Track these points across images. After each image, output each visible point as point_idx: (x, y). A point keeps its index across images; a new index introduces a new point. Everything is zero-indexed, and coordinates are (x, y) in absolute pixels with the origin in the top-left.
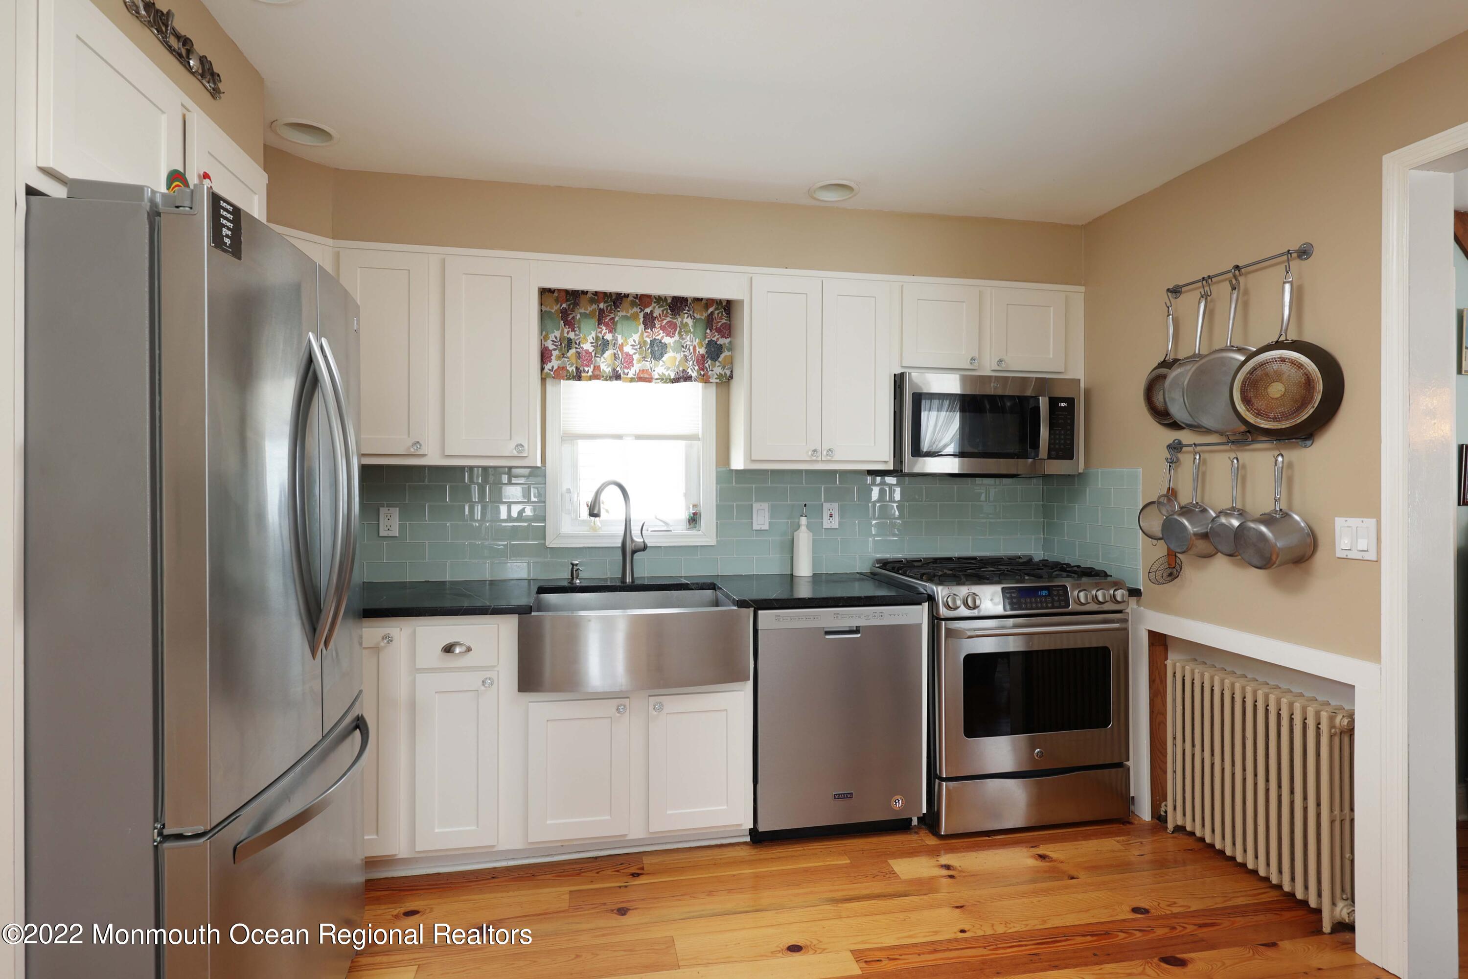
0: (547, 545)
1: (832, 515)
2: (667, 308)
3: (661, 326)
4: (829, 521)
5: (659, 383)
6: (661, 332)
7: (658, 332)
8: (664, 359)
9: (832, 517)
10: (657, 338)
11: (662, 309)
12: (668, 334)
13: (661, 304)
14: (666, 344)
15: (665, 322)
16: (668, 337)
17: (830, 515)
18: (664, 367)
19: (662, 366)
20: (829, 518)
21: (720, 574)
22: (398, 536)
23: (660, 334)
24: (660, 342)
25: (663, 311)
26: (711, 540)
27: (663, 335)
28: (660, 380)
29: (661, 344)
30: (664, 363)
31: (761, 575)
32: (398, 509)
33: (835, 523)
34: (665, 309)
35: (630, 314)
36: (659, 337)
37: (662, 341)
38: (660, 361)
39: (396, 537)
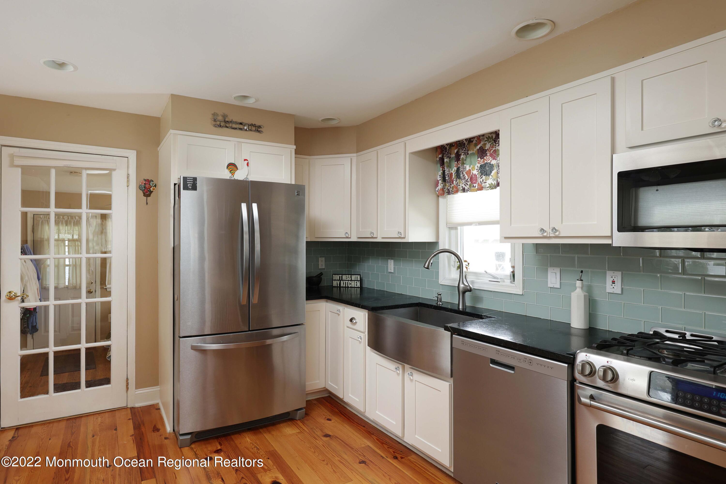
0: (439, 283)
1: (614, 281)
2: (493, 142)
3: (490, 154)
4: (612, 287)
5: (488, 190)
6: (490, 158)
7: (489, 158)
8: (492, 174)
9: (615, 283)
10: (488, 162)
11: (490, 143)
12: (494, 158)
13: (490, 140)
14: (493, 165)
15: (492, 151)
16: (494, 160)
17: (612, 281)
18: (492, 179)
19: (491, 178)
20: (611, 284)
21: (527, 315)
22: (393, 272)
23: (490, 159)
24: (490, 164)
25: (491, 145)
26: (520, 291)
27: (491, 159)
28: (489, 188)
29: (490, 165)
30: (492, 177)
31: (555, 321)
32: (393, 260)
33: (617, 289)
34: (491, 144)
35: (475, 151)
36: (489, 161)
37: (491, 163)
38: (490, 176)
39: (392, 273)
